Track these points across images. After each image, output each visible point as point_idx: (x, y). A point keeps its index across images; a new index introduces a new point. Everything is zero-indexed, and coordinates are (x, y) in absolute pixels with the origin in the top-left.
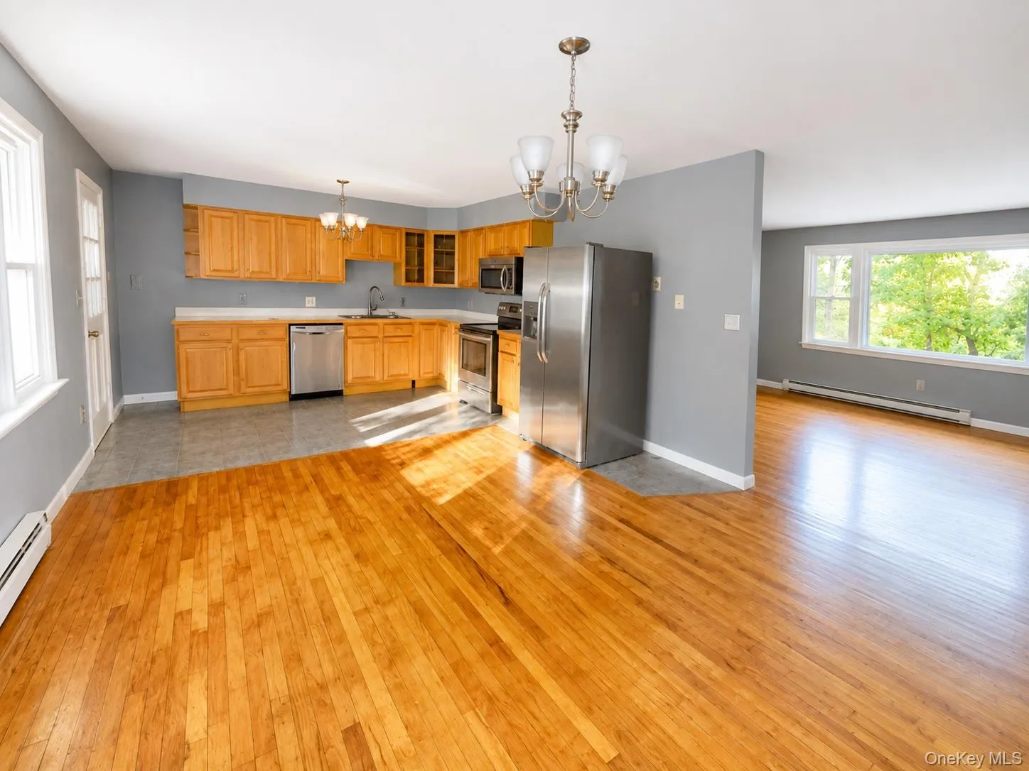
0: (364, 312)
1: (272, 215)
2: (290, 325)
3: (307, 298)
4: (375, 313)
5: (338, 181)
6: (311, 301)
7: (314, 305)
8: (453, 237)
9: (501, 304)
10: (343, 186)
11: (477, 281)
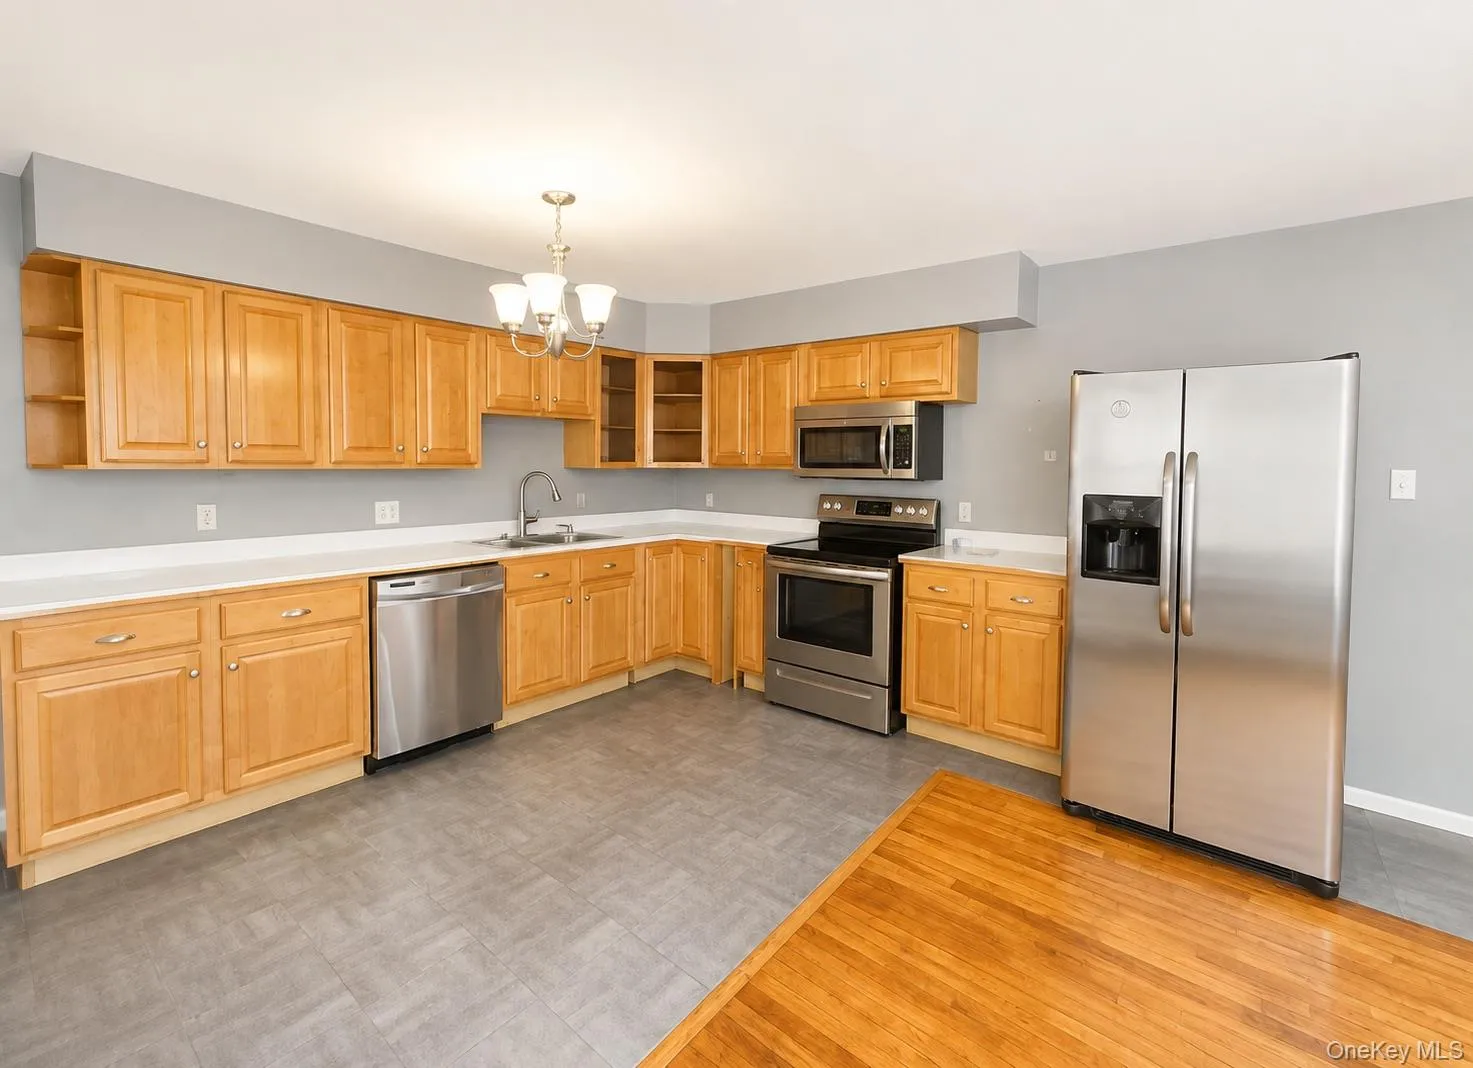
0: (510, 528)
1: (309, 300)
2: (374, 579)
3: (378, 505)
4: (533, 529)
5: (546, 197)
6: (387, 510)
7: (396, 520)
8: (698, 367)
9: (824, 497)
10: (558, 210)
11: (788, 451)
